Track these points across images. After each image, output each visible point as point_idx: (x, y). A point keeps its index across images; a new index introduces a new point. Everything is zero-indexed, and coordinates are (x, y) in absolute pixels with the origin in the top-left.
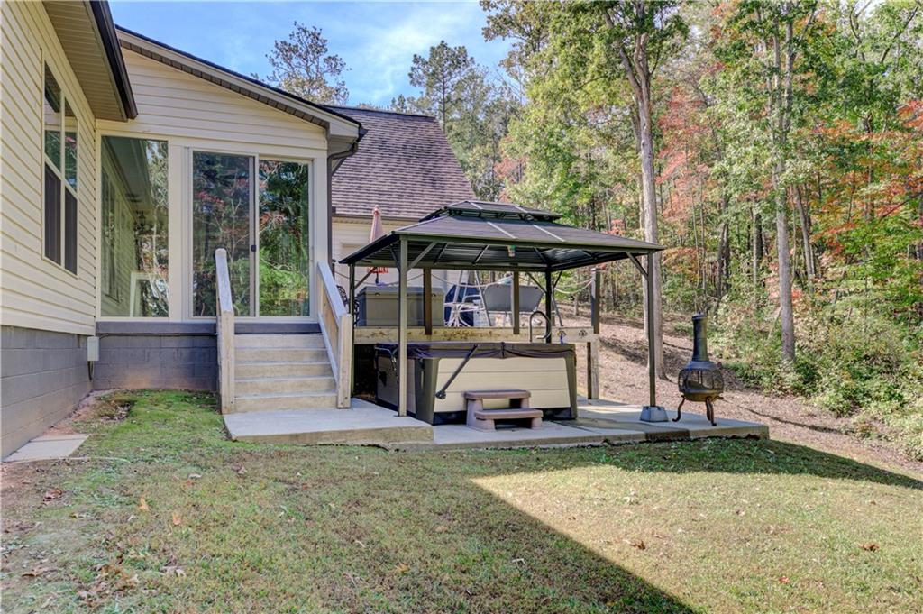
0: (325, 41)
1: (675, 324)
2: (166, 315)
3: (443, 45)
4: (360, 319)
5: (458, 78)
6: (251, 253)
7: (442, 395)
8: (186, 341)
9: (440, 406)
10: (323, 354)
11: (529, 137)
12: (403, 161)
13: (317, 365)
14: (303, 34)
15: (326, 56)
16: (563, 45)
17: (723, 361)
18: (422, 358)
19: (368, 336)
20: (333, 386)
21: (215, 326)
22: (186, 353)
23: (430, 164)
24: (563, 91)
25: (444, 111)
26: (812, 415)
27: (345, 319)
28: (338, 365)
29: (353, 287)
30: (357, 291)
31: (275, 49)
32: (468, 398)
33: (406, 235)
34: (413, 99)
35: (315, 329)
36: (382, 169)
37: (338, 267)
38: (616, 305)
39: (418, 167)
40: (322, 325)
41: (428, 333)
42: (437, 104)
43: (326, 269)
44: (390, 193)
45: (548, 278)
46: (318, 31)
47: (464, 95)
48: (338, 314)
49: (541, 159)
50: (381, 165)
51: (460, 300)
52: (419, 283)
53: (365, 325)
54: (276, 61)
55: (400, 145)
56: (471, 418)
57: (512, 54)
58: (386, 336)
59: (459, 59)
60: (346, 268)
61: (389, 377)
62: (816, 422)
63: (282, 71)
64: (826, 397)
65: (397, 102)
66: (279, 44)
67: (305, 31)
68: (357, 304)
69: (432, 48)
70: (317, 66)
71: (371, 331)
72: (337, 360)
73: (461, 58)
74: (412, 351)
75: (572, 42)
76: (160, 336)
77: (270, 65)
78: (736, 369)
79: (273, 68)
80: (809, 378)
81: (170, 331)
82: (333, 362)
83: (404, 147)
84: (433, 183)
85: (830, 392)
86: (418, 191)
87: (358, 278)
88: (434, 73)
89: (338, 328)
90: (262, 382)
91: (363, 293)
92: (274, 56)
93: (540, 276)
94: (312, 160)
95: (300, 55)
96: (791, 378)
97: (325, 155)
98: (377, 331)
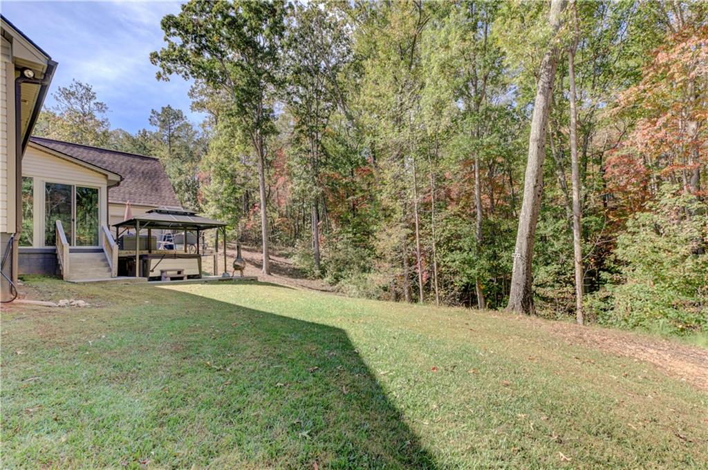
0: (94, 93)
1: (280, 252)
2: (31, 245)
3: (169, 107)
4: (121, 248)
5: (178, 125)
6: (72, 222)
7: (152, 271)
8: (41, 256)
9: (151, 275)
10: (105, 260)
11: (212, 164)
12: (142, 179)
13: (103, 264)
14: (79, 86)
15: (95, 101)
16: (225, 127)
17: (296, 267)
18: (145, 260)
19: (124, 253)
20: (110, 270)
21: (55, 250)
22: (41, 260)
23: (156, 181)
24: (225, 147)
25: (170, 141)
26: (323, 286)
27: (116, 247)
28: (112, 263)
29: (118, 235)
30: (119, 237)
31: (58, 92)
32: (162, 272)
33: (139, 220)
34: (152, 132)
35: (102, 251)
36: (131, 182)
37: (111, 227)
38: (257, 243)
39: (150, 182)
40: (105, 250)
41: (150, 252)
42: (166, 137)
43: (106, 228)
44: (135, 194)
45: (198, 232)
46: (90, 87)
47: (182, 134)
48: (112, 244)
49: (218, 175)
50: (130, 180)
51: (164, 240)
52: (146, 234)
53: (123, 249)
54: (59, 98)
55: (141, 171)
56: (163, 278)
57: (205, 122)
58: (131, 253)
59: (178, 116)
60: (115, 228)
61: (133, 267)
62: (324, 288)
63: (64, 105)
64: (328, 279)
65: (142, 132)
66: (62, 89)
67: (81, 86)
68: (120, 241)
69: (163, 108)
70: (89, 107)
71: (126, 251)
72: (112, 261)
73: (180, 116)
74: (141, 257)
75: (229, 127)
76: (29, 254)
77: (55, 100)
78: (299, 270)
79: (57, 103)
80: (323, 272)
81: (34, 251)
82: (110, 262)
83: (143, 172)
84: (157, 190)
85: (330, 276)
86: (149, 193)
87: (120, 232)
88: (164, 121)
89: (112, 250)
90: (80, 270)
91: (122, 237)
92: (58, 95)
93: (195, 232)
94: (100, 188)
95: (77, 98)
96: (317, 272)
97: (106, 186)
98: (128, 251)
